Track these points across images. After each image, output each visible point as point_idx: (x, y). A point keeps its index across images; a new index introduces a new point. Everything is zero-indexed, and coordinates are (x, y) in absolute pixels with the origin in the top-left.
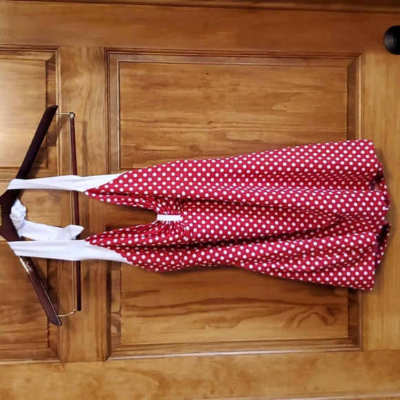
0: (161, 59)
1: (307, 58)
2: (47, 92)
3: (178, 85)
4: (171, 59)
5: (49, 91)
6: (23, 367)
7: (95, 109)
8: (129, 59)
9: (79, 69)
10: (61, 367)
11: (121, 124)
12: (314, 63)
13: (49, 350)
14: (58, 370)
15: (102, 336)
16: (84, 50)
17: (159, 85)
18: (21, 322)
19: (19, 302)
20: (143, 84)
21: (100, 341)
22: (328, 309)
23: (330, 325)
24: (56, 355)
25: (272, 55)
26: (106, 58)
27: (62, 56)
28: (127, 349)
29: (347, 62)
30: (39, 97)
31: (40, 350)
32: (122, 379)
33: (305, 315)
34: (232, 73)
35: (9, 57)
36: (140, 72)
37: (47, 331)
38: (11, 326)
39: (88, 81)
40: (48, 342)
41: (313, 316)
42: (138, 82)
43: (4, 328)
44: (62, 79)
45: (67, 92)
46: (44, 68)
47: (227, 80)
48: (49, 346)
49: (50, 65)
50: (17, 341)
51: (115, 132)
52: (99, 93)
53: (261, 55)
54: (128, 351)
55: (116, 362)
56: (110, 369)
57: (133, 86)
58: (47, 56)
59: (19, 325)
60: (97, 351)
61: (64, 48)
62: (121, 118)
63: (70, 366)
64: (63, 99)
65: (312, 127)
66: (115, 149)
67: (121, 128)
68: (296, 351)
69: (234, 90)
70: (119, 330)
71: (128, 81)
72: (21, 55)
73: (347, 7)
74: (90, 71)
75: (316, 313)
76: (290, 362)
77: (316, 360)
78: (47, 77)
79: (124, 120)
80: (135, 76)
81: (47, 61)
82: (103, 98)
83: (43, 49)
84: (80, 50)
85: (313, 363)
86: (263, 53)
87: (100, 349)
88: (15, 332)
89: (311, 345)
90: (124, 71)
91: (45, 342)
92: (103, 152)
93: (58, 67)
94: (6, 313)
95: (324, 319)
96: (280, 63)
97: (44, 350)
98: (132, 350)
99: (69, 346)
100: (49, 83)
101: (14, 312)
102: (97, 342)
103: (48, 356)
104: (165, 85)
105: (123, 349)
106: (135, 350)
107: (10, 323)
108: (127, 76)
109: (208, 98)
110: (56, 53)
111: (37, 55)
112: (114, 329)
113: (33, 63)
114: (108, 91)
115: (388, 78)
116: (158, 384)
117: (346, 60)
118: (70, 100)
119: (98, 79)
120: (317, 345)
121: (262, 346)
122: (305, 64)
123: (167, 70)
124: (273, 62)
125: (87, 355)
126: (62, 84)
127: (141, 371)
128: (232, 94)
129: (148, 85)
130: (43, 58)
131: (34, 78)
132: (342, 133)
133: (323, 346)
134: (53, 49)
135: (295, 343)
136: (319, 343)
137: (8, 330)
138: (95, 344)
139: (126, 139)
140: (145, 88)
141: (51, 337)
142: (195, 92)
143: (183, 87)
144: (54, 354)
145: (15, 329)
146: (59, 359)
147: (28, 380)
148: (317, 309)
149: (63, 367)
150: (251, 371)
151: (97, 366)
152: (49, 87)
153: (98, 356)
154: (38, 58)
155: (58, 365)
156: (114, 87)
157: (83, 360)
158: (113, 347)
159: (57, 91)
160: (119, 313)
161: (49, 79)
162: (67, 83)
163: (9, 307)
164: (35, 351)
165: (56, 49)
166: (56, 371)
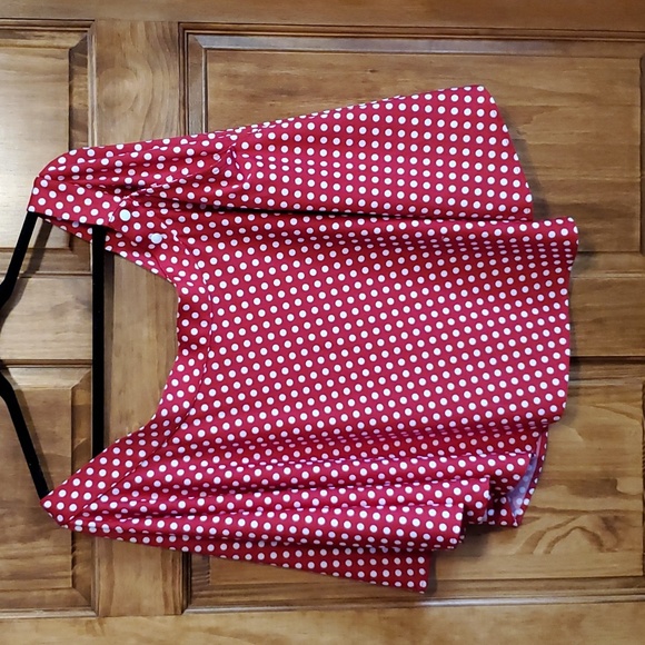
1: (563, 40)
2: (70, 106)
4: (303, 43)
5: (75, 105)
9: (131, 63)
10: (97, 626)
13: (74, 592)
14: (91, 631)
15: (174, 567)
16: (140, 27)
17: (282, 92)
18: (22, 540)
19: (19, 501)
20: (250, 90)
21: (170, 578)
23: (609, 550)
24: (89, 603)
25: (495, 35)
27: (99, 40)
29: (639, 50)
30: (57, 117)
31: (58, 592)
33: (561, 532)
36: (245, 69)
37: (71, 557)
40: (73, 577)
42: (240, 88)
44: (99, 83)
45: (108, 106)
46: (67, 61)
48: (74, 586)
50: (14, 576)
53: (475, 35)
54: (222, 595)
56: (189, 629)
57: (232, 95)
58: (72, 41)
59: (19, 545)
60: (165, 596)
61: (103, 23)
65: (574, 173)
71: (223, 85)
72: (23, 38)
75: (583, 529)
76: (532, 621)
77: (582, 616)
78: (70, 79)
80: (236, 76)
82: (176, 117)
83: (63, 26)
84: (133, 27)
85: (575, 622)
86: (480, 31)
88: (11, 558)
90: (216, 67)
91: (66, 577)
93: (92, 61)
95: (596, 540)
96: (511, 48)
97: (65, 592)
98: (230, 595)
99: (112, 585)
100: (75, 90)
103: (73, 604)
104: (291, 93)
105: (215, 592)
106: (235, 595)
110: (88, 35)
111: (53, 38)
113: (48, 53)
114: (184, 103)
117: (638, 45)
118: (114, 122)
120: (584, 588)
121: (477, 589)
122: (560, 52)
123: (296, 65)
124: (498, 48)
125: (146, 603)
126: (98, 91)
130: (63, 43)
131: (47, 81)
132: (632, 185)
133: (594, 591)
134: (83, 26)
135: (542, 584)
136: (588, 584)
140: (253, 98)
141: (79, 569)
144: (83, 600)
145: (13, 553)
146: (93, 610)
148: (583, 520)
149: (101, 624)
150: (457, 638)
152: (75, 98)
154: (55, 44)
157: (137, 611)
158: (193, 588)
159: (89, 105)
161: (76, 81)
162: (108, 90)
164: (49, 593)
165: (89, 27)
166: (88, 632)
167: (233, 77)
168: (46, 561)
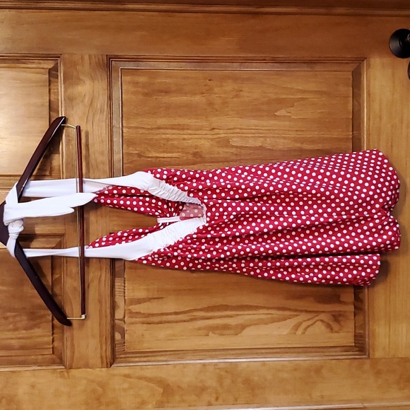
0: (163, 65)
3: (180, 91)
6: (28, 374)
7: (97, 117)
8: (131, 66)
11: (124, 131)
12: (318, 67)
22: (334, 316)
26: (108, 65)
28: (131, 355)
32: (126, 385)
34: (235, 79)
35: (13, 65)
38: (16, 333)
39: (90, 88)
41: (319, 323)
43: (10, 334)
47: (229, 86)
49: (53, 73)
51: (117, 139)
52: (102, 100)
55: (120, 369)
62: (124, 125)
63: (73, 372)
64: (65, 107)
66: (118, 157)
67: (124, 134)
68: (301, 359)
69: (237, 96)
70: (123, 337)
73: (351, 11)
74: (92, 79)
79: (126, 127)
81: (50, 69)
87: (104, 355)
89: (316, 352)
92: (106, 159)
94: (11, 320)
101: (18, 319)
102: (102, 349)
107: (16, 329)
108: (129, 83)
109: (211, 104)
112: (118, 336)
115: (394, 82)
116: (161, 390)
119: (100, 86)
127: (145, 378)
128: (235, 99)
129: (150, 92)
137: (13, 337)
138: (99, 350)
139: (128, 146)
142: (197, 99)
143: (186, 94)
147: (33, 386)
151: (101, 373)
153: (102, 363)
155: (62, 372)
156: (116, 94)
160: (123, 320)
163: (13, 314)
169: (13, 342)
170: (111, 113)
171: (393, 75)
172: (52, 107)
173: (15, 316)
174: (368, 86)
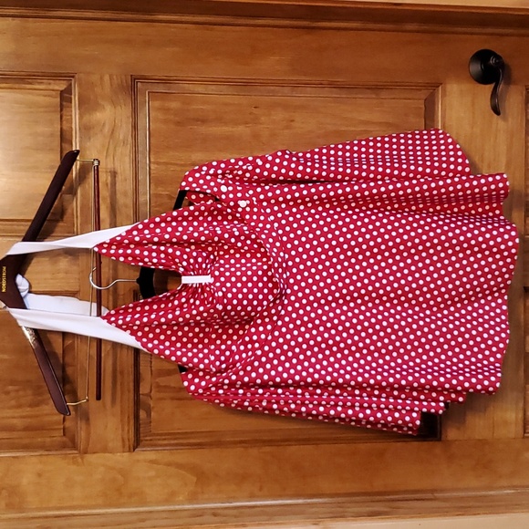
0: (200, 89)
1: (376, 88)
2: (61, 129)
3: (220, 120)
4: (212, 88)
5: (64, 128)
6: (34, 460)
7: (119, 150)
8: (161, 89)
9: (100, 101)
10: (80, 460)
11: (152, 168)
12: (384, 94)
13: (64, 439)
14: (75, 463)
15: (129, 423)
16: (107, 78)
17: (198, 120)
18: (31, 406)
19: (29, 381)
20: (177, 119)
21: (126, 429)
24: (74, 446)
25: (333, 85)
26: (133, 87)
27: (80, 85)
28: (158, 437)
29: (424, 94)
30: (52, 135)
31: (54, 439)
32: (152, 473)
34: (286, 107)
35: (17, 86)
36: (174, 105)
37: (62, 417)
38: (20, 410)
39: (113, 116)
40: (64, 429)
42: (172, 117)
43: (9, 413)
44: (80, 114)
45: (86, 129)
46: (59, 99)
47: (279, 115)
48: (64, 435)
49: (65, 97)
50: (26, 429)
51: (144, 177)
52: (124, 131)
53: (320, 85)
54: (159, 440)
55: (144, 455)
56: (138, 461)
57: (165, 121)
58: (62, 86)
59: (28, 409)
60: (123, 440)
61: (82, 75)
62: (152, 160)
63: (89, 457)
64: (81, 137)
66: (144, 198)
67: (152, 172)
69: (287, 127)
70: (149, 415)
71: (160, 116)
72: (31, 83)
73: (425, 27)
74: (114, 104)
78: (61, 110)
79: (154, 163)
81: (62, 91)
82: (130, 136)
83: (56, 77)
84: (102, 78)
86: (324, 82)
87: (126, 437)
88: (24, 417)
90: (155, 104)
91: (60, 429)
92: (130, 201)
93: (75, 99)
94: (13, 394)
97: (59, 439)
98: (165, 439)
99: (89, 434)
100: (64, 117)
101: (21, 393)
102: (123, 430)
103: (63, 446)
104: (204, 121)
105: (154, 438)
107: (19, 406)
108: (159, 109)
109: (256, 136)
110: (73, 82)
111: (50, 84)
112: (142, 414)
113: (44, 94)
114: (135, 127)
115: (474, 113)
116: (195, 479)
117: (423, 91)
118: (90, 138)
119: (124, 112)
122: (374, 96)
123: (207, 103)
124: (335, 93)
125: (110, 445)
126: (79, 119)
127: (176, 464)
128: (286, 131)
129: (183, 121)
130: (56, 88)
131: (46, 112)
134: (69, 77)
137: (16, 415)
138: (120, 432)
139: (157, 186)
140: (178, 123)
141: (68, 424)
142: (240, 129)
143: (226, 124)
144: (70, 444)
145: (24, 414)
146: (77, 450)
147: (39, 475)
149: (82, 458)
150: (307, 464)
151: (122, 458)
152: (64, 122)
153: (124, 447)
154: (51, 87)
155: (75, 457)
156: (143, 122)
157: (105, 450)
158: (142, 435)
159: (73, 127)
160: (149, 395)
161: (64, 112)
162: (86, 118)
163: (16, 388)
164: (48, 440)
165: (73, 77)
166: (74, 463)
167: (167, 110)
168: (47, 419)
169: (15, 421)
170: (136, 145)
171: (473, 104)
172: (64, 137)
173: (17, 391)
174: (443, 117)
